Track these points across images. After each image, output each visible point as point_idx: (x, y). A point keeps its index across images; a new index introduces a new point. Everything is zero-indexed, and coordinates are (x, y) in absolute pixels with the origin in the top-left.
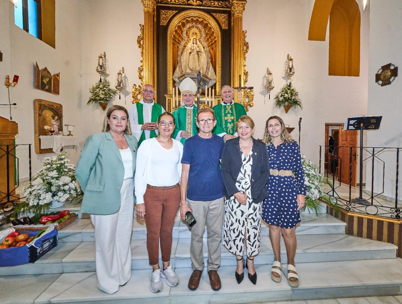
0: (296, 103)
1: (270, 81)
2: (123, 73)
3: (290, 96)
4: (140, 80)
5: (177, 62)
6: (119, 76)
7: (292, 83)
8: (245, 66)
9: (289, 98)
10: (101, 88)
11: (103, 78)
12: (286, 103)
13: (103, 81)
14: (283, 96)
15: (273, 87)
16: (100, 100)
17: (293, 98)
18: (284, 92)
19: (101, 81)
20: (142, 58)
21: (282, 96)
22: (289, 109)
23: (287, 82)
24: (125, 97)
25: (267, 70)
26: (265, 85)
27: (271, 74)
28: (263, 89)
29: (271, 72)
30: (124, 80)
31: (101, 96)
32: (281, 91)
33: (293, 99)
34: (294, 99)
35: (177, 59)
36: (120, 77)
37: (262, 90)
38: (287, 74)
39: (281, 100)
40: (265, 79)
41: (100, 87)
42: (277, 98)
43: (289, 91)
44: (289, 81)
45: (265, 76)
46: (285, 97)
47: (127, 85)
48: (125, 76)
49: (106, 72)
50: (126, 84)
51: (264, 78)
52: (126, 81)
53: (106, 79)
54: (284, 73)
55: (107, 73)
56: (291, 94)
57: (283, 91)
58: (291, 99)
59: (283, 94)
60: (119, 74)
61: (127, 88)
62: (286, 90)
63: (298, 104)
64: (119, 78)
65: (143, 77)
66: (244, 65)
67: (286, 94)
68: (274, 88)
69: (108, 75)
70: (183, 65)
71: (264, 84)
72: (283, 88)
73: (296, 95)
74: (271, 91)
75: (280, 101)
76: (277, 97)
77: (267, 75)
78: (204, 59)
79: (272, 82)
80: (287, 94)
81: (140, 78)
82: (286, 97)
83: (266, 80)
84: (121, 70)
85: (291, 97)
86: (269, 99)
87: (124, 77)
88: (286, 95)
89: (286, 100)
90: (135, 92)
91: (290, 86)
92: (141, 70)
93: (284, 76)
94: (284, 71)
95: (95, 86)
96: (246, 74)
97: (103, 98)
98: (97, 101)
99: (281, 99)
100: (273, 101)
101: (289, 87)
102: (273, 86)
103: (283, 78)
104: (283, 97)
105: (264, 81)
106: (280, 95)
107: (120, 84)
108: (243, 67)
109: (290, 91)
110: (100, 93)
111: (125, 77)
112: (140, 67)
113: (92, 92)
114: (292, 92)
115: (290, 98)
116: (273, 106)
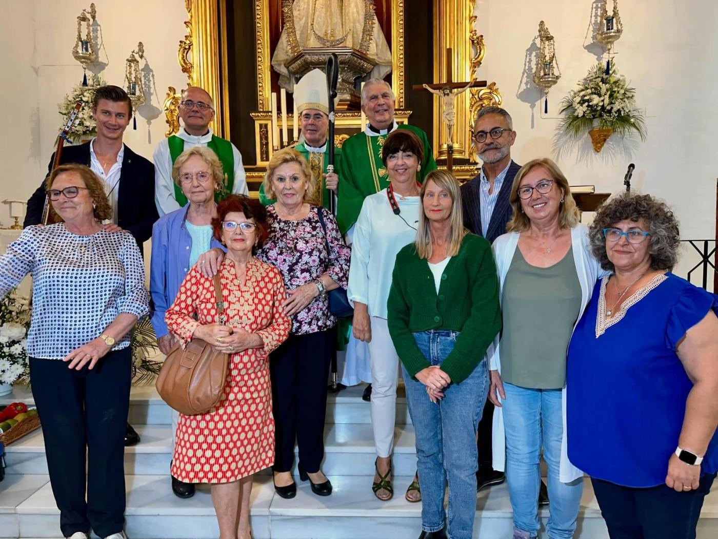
0: (624, 119)
1: (547, 58)
2: (141, 57)
3: (607, 101)
4: (186, 74)
5: (283, 20)
6: (130, 66)
7: (614, 61)
8: (473, 18)
9: (603, 106)
10: (87, 102)
11: (90, 74)
12: (596, 123)
13: (90, 82)
14: (588, 101)
15: (557, 78)
16: (85, 133)
17: (617, 106)
18: (589, 91)
19: (85, 83)
20: (189, 15)
21: (582, 102)
22: (605, 140)
23: (599, 59)
24: (149, 123)
25: (538, 28)
26: (534, 71)
27: (550, 38)
28: (526, 84)
29: (552, 34)
30: (145, 76)
31: (87, 123)
32: (582, 87)
33: (615, 109)
34: (619, 111)
35: (283, 12)
36: (133, 68)
37: (523, 87)
38: (599, 37)
39: (580, 115)
40: (534, 53)
41: (85, 99)
42: (570, 110)
43: (604, 88)
44: (606, 57)
45: (534, 44)
46: (591, 106)
47: (152, 90)
48: (147, 65)
49: (97, 57)
50: (149, 87)
51: (530, 51)
52: (149, 81)
53: (99, 75)
54: (591, 34)
55: (100, 60)
56: (611, 96)
57: (587, 88)
58: (610, 111)
59: (586, 98)
60: (132, 60)
61: (152, 97)
62: (598, 84)
63: (634, 125)
64: (130, 73)
65: (192, 66)
66: (470, 18)
67: (595, 96)
68: (559, 81)
69: (102, 66)
70: (299, 25)
71: (530, 68)
72: (585, 79)
73: (628, 95)
74: (550, 89)
75: (577, 117)
76: (570, 106)
77: (538, 41)
78: (357, 6)
79: (554, 62)
80: (600, 96)
81: (185, 70)
82: (597, 105)
83: (536, 56)
84: (137, 50)
85: (611, 103)
86: (546, 112)
87: (142, 70)
88: (596, 100)
89: (596, 112)
90: (173, 107)
91: (607, 72)
92: (186, 48)
93: (590, 41)
94: (591, 28)
95: (71, 98)
96: (477, 42)
97: (94, 128)
98: (79, 136)
99: (581, 110)
100: (555, 118)
101: (605, 76)
102: (556, 74)
103: (589, 48)
104: (586, 104)
105: (530, 61)
106: (578, 99)
107: (134, 88)
108: (468, 21)
109: (608, 86)
110: (85, 117)
111: (147, 69)
112: (184, 40)
113: (65, 114)
114: (616, 89)
115: (608, 108)
116: (557, 132)
